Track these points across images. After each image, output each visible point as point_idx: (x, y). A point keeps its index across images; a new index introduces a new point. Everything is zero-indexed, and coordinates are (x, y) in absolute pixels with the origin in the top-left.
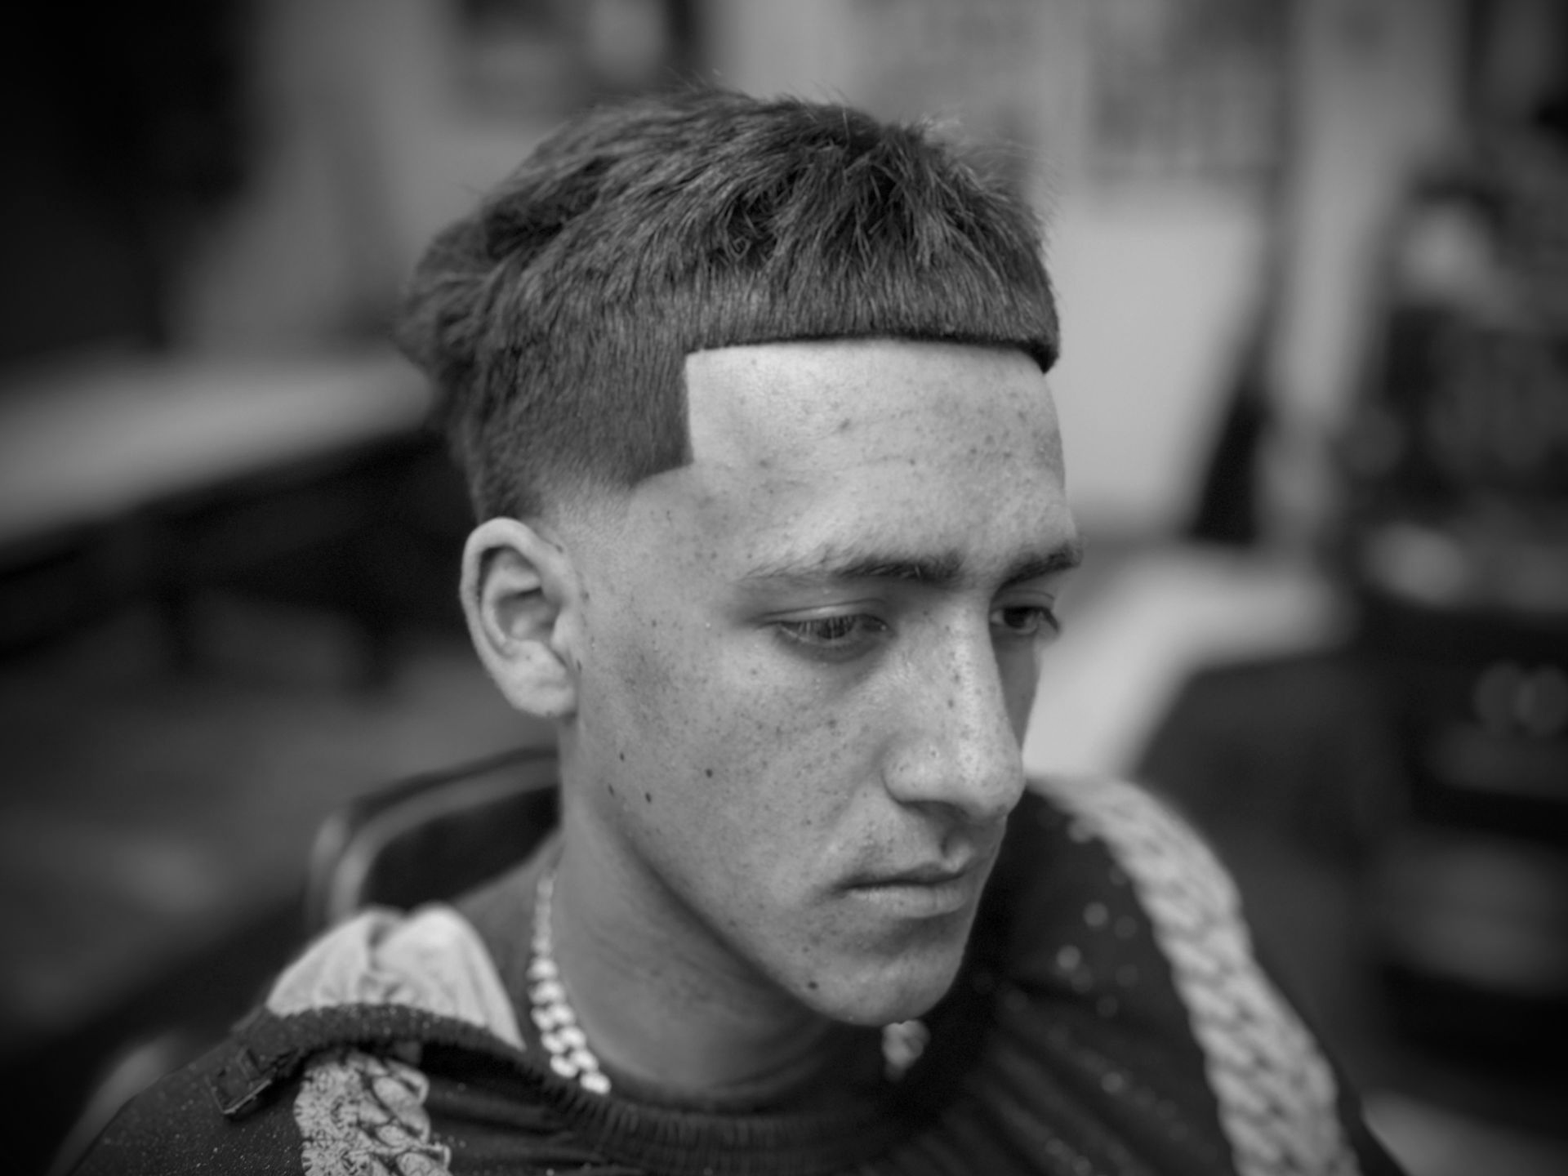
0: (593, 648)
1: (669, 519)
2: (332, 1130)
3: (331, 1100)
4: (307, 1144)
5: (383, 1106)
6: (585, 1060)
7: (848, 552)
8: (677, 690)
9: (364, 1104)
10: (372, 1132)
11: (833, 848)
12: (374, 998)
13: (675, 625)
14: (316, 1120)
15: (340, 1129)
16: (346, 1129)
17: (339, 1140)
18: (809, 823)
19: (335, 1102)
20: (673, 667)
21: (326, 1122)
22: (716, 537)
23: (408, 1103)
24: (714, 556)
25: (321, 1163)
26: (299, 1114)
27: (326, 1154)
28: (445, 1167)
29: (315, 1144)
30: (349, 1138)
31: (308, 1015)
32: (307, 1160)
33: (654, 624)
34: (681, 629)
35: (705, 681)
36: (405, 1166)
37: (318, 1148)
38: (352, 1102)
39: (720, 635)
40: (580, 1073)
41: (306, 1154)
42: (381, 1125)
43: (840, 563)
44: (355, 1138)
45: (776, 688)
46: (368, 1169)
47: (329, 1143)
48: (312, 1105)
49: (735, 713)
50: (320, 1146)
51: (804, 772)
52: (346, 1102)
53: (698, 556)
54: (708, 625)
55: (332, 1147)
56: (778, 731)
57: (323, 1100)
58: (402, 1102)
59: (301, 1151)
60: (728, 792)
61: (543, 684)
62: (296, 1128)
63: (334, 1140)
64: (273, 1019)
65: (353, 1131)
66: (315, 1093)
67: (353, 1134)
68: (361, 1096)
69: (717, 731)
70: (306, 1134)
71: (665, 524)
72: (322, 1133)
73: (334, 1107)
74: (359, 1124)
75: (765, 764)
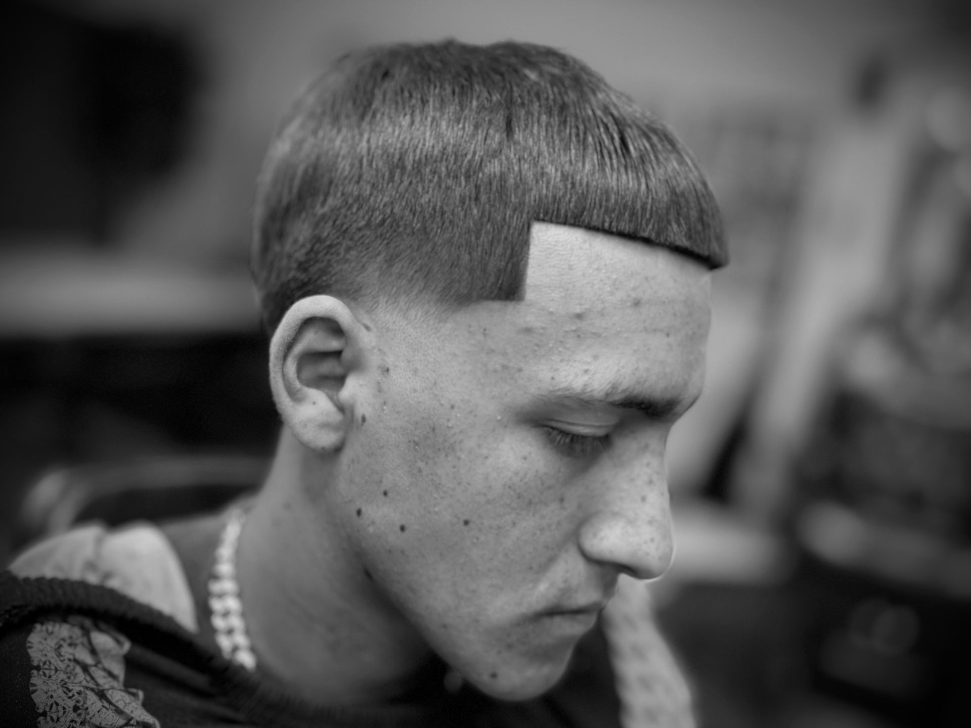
0: (383, 410)
1: (485, 335)
2: (56, 662)
3: (55, 641)
4: (35, 672)
5: (93, 652)
6: (241, 639)
7: (624, 391)
8: (459, 459)
9: (79, 648)
10: (85, 668)
11: (543, 587)
12: (93, 579)
13: (471, 412)
14: (44, 653)
15: (62, 661)
16: (67, 661)
17: (61, 670)
18: (531, 568)
19: (57, 643)
20: (461, 442)
21: (52, 655)
22: (525, 357)
23: (114, 652)
24: (520, 370)
25: (45, 688)
26: (30, 647)
27: (50, 682)
28: (140, 702)
29: (41, 673)
30: (69, 669)
31: (40, 580)
32: (34, 685)
33: (453, 407)
34: (475, 416)
35: (486, 458)
36: (111, 696)
37: (43, 677)
38: (70, 645)
39: (506, 427)
40: (235, 649)
41: (33, 681)
42: (91, 666)
43: (618, 397)
44: (74, 669)
45: (537, 471)
46: (83, 695)
47: (53, 672)
48: (40, 642)
49: (504, 485)
50: (45, 675)
51: (538, 533)
52: (65, 645)
53: (505, 367)
54: (499, 418)
55: (54, 677)
56: (530, 503)
57: (49, 641)
58: (109, 651)
59: (30, 677)
60: (477, 539)
61: (325, 426)
62: (28, 657)
63: (56, 670)
64: (13, 579)
65: (72, 664)
66: (44, 634)
67: (72, 667)
68: (78, 641)
69: (485, 495)
70: (35, 664)
71: (480, 337)
72: (48, 663)
73: (57, 647)
74: (76, 661)
75: (514, 524)
